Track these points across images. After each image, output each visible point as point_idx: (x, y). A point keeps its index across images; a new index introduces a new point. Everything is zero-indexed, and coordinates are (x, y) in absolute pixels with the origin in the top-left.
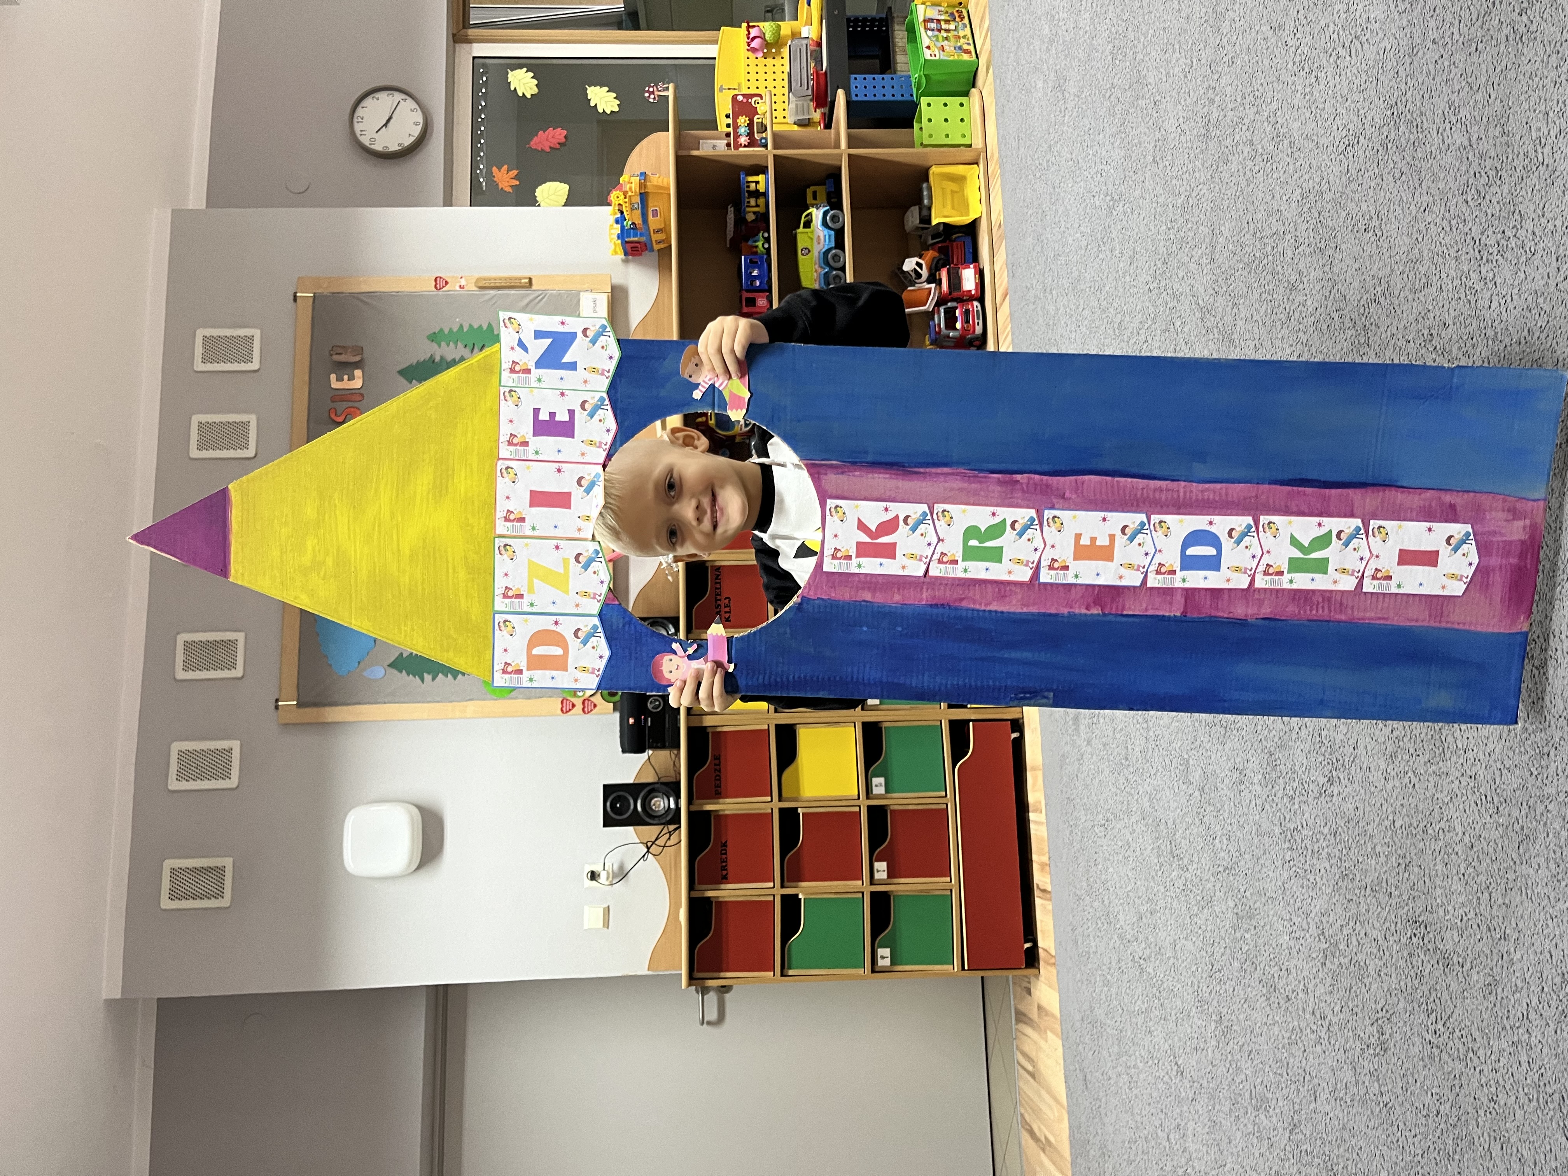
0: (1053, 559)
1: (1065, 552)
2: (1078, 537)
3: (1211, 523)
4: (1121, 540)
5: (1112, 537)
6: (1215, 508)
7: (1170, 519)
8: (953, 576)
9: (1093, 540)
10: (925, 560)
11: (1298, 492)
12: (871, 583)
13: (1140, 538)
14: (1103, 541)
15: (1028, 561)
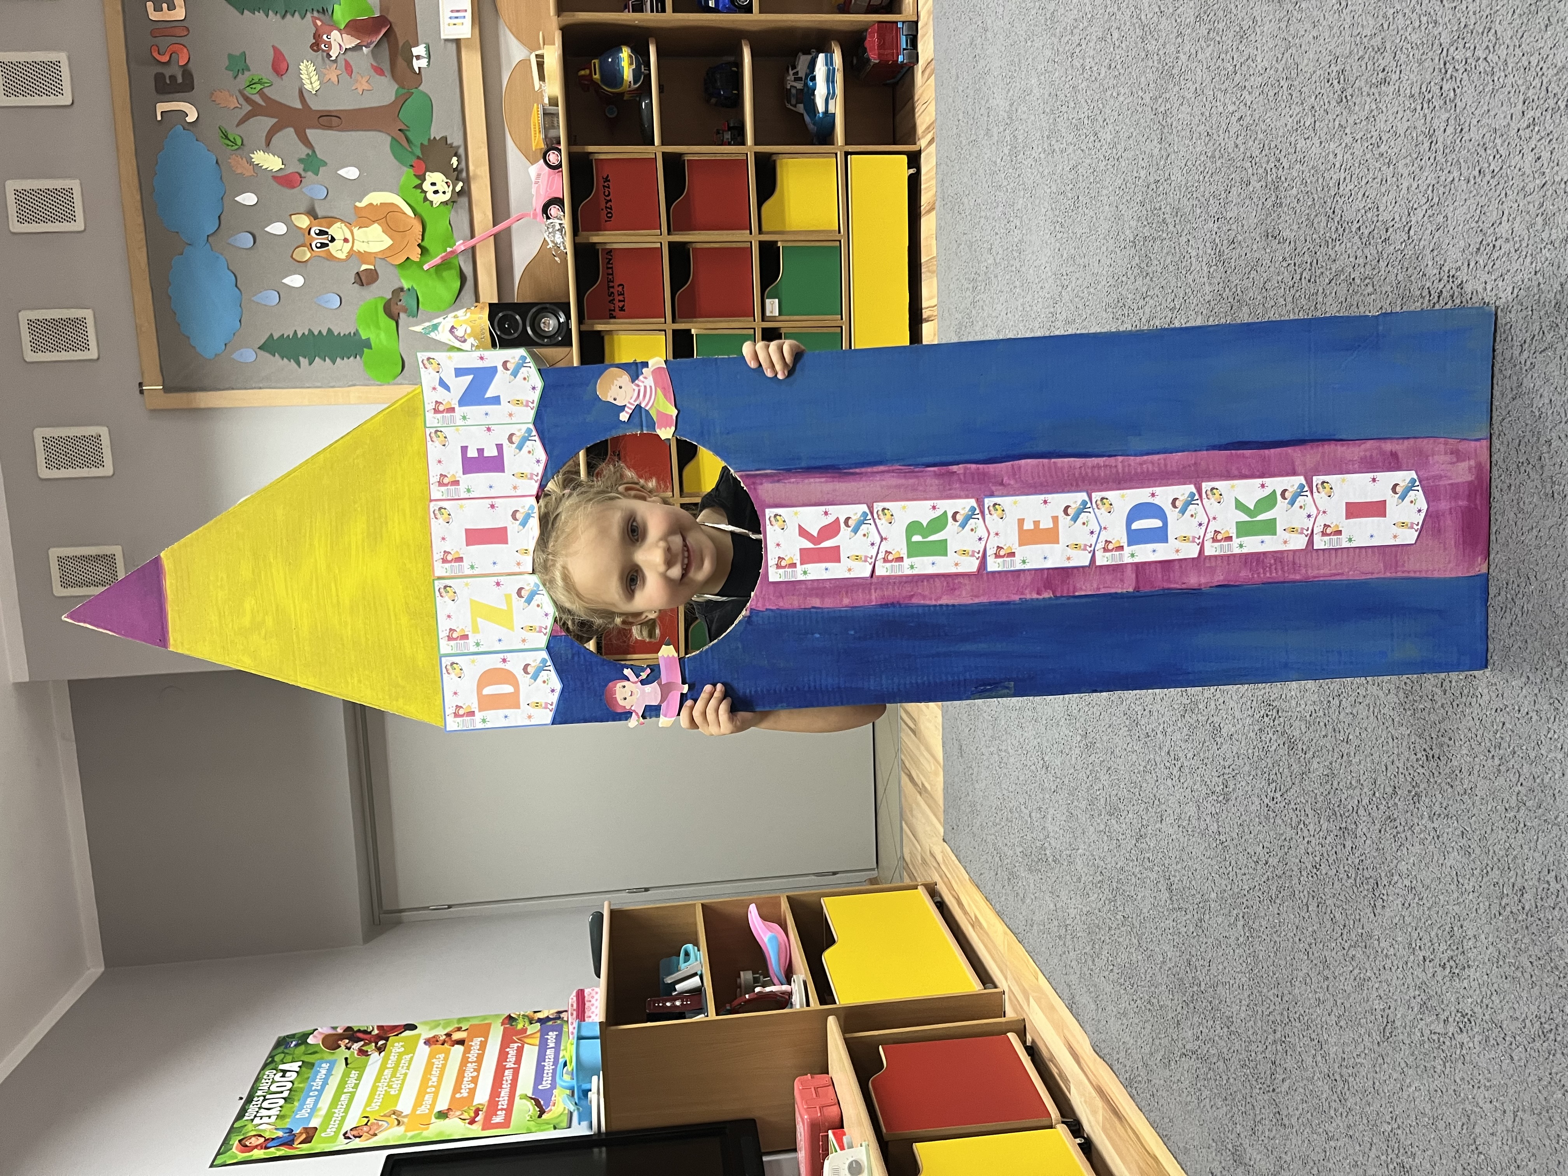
0: (998, 547)
1: (1010, 539)
2: (1021, 522)
3: (1153, 495)
4: (1064, 521)
5: (1055, 519)
6: (1156, 480)
7: (1112, 495)
8: (900, 573)
9: (1036, 523)
10: (870, 561)
11: (1238, 456)
12: (817, 589)
13: (1083, 517)
14: (1046, 524)
15: (973, 552)
